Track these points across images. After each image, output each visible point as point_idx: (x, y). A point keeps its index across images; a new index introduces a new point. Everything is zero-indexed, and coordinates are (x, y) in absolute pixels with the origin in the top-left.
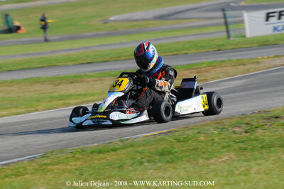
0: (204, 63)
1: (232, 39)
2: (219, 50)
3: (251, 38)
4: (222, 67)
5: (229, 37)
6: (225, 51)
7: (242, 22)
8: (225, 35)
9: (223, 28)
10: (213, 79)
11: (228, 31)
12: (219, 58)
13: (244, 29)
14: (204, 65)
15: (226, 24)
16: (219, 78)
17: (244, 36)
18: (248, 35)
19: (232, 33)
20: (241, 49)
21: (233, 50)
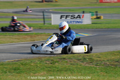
0: (33, 33)
1: (45, 24)
2: (40, 29)
3: (53, 25)
4: (41, 36)
5: (44, 23)
6: (43, 29)
7: (51, 18)
8: (43, 22)
9: (43, 20)
10: (37, 40)
11: (44, 21)
12: (40, 32)
13: (51, 21)
14: (34, 34)
15: (44, 18)
16: (40, 40)
17: (51, 24)
18: (53, 24)
19: (46, 22)
20: (49, 29)
21: (46, 29)
